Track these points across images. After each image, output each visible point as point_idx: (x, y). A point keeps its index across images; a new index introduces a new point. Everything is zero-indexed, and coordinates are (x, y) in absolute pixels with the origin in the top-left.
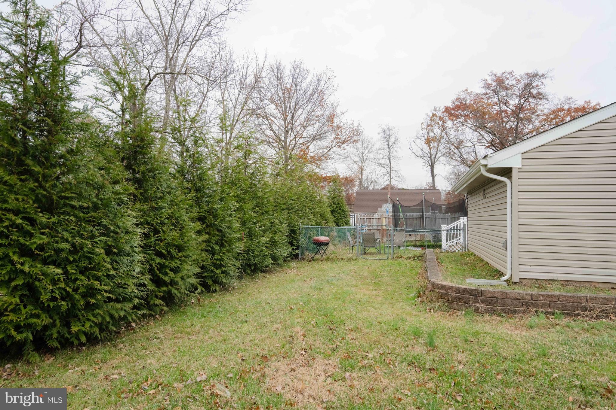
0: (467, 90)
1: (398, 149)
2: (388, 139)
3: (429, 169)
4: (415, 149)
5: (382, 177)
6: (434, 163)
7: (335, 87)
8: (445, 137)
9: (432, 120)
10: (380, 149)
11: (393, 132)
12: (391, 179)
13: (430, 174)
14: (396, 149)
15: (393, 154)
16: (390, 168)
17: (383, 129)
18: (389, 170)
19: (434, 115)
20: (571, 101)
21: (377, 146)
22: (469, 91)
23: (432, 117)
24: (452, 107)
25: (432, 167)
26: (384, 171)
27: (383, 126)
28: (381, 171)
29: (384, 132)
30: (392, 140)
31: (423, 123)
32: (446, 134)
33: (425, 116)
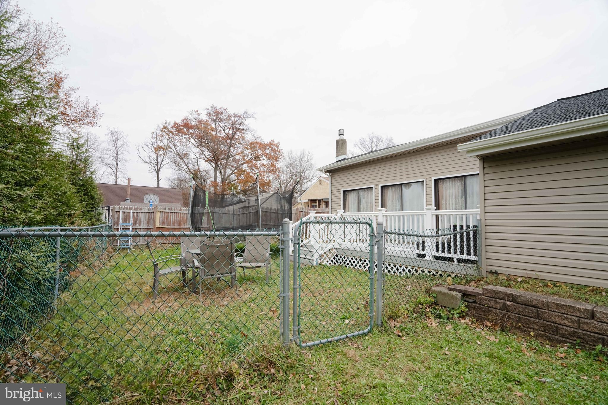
0: (197, 111)
1: (126, 152)
2: (116, 142)
3: (155, 174)
4: (144, 155)
5: (107, 176)
6: (160, 169)
7: (65, 48)
8: (173, 148)
9: (162, 131)
10: (107, 150)
11: (121, 136)
12: (116, 179)
13: (156, 178)
14: (123, 152)
15: (120, 156)
16: (117, 169)
17: (112, 131)
18: (115, 171)
19: (165, 127)
20: (260, 139)
21: (104, 145)
22: (199, 112)
23: (162, 129)
24: (181, 124)
25: (158, 172)
26: (110, 170)
27: (112, 129)
28: (107, 171)
29: (112, 134)
30: (120, 143)
31: (153, 133)
32: (174, 145)
33: (156, 127)
